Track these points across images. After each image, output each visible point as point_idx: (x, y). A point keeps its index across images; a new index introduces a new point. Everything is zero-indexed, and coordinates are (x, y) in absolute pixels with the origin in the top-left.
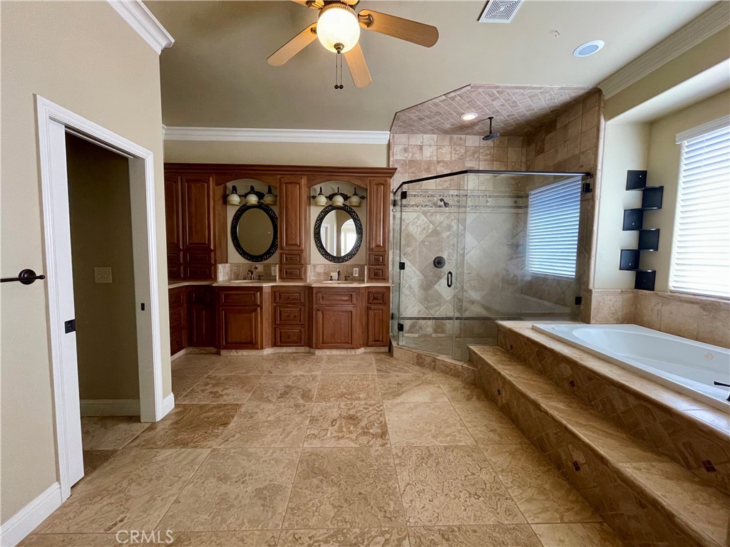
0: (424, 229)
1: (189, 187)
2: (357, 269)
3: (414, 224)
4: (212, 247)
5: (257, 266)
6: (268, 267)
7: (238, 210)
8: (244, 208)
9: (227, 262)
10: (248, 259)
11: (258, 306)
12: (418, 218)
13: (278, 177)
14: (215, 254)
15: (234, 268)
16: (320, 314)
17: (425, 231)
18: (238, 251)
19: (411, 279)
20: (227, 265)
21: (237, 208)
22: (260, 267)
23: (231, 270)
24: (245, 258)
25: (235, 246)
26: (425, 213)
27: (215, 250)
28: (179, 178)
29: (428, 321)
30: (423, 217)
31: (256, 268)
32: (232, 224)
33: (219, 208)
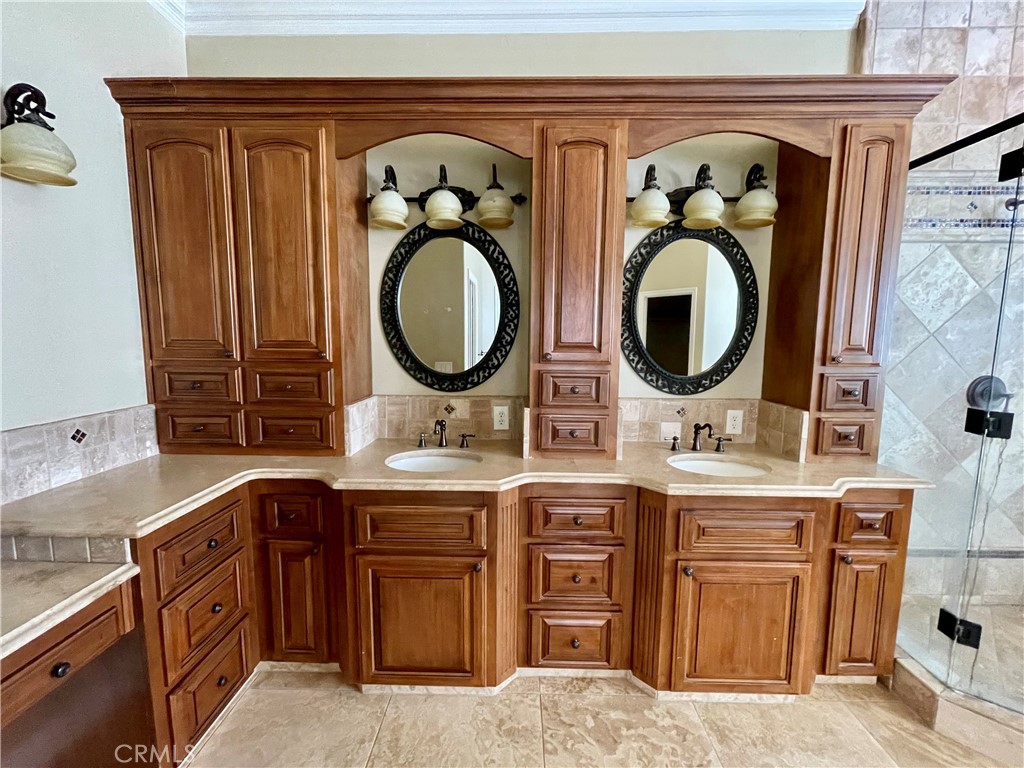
0: (949, 293)
1: (254, 164)
2: (739, 414)
3: (917, 279)
4: (329, 355)
5: (453, 402)
6: (481, 407)
7: (401, 244)
8: (417, 238)
9: (370, 395)
10: (427, 385)
11: (482, 554)
12: (931, 260)
13: (537, 124)
14: (338, 375)
15: (389, 409)
16: (687, 585)
17: (950, 302)
18: (399, 360)
19: (896, 441)
20: (372, 402)
21: (399, 236)
22: (461, 405)
23: (382, 415)
24: (419, 380)
25: (392, 346)
26: (954, 246)
27: (337, 364)
28: (223, 134)
29: (934, 559)
30: (948, 257)
31: (450, 409)
32: (384, 283)
33: (347, 233)
